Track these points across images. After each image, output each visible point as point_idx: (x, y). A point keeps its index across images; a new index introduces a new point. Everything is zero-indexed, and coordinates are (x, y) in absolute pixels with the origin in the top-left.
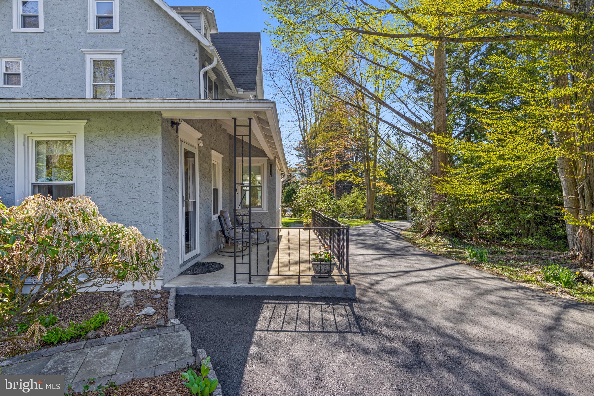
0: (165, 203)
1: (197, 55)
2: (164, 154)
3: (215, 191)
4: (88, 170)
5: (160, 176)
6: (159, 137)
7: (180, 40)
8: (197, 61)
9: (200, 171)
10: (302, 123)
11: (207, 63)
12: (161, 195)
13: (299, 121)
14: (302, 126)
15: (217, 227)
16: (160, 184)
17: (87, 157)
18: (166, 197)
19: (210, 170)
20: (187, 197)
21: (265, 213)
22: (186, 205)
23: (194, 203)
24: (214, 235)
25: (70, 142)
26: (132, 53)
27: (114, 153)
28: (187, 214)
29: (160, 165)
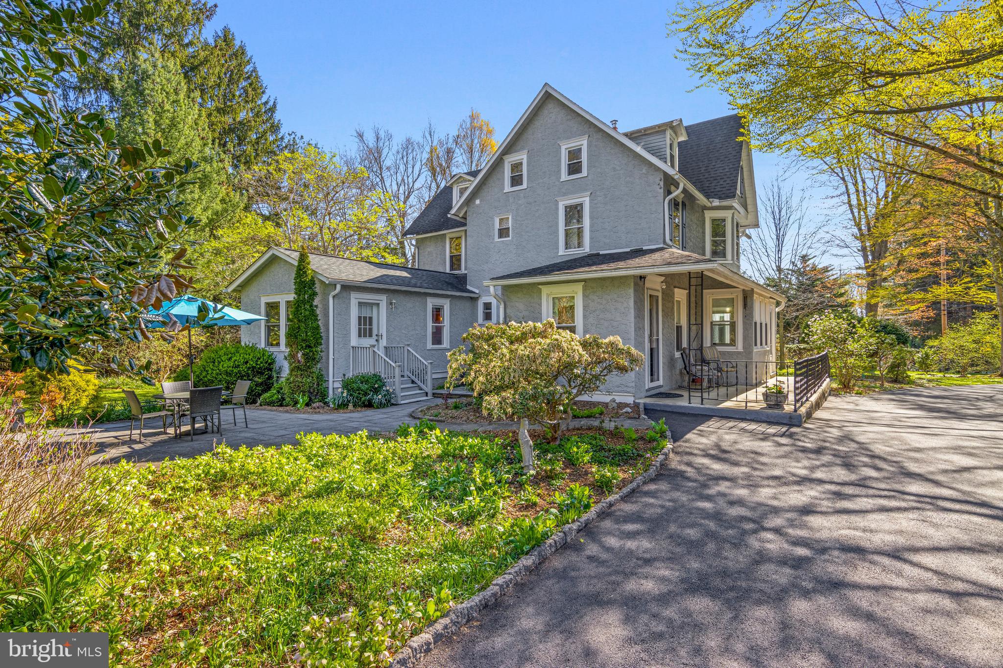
0: (635, 339)
1: (662, 183)
2: (635, 302)
3: (679, 328)
4: (585, 317)
5: (633, 319)
6: (631, 291)
7: (644, 171)
8: (662, 190)
9: (663, 311)
10: (853, 197)
11: (673, 188)
12: (633, 333)
13: (849, 196)
14: (854, 202)
15: (680, 365)
16: (633, 325)
17: (585, 307)
18: (636, 335)
19: (673, 308)
20: (651, 335)
21: (739, 353)
22: (651, 341)
23: (658, 340)
24: (678, 372)
25: (573, 297)
26: (598, 193)
27: (601, 304)
28: (652, 349)
29: (632, 311)
